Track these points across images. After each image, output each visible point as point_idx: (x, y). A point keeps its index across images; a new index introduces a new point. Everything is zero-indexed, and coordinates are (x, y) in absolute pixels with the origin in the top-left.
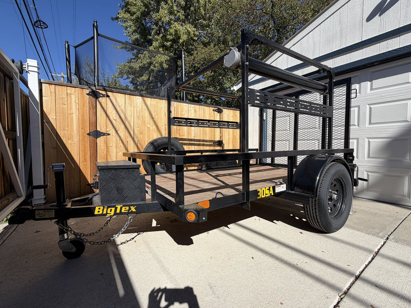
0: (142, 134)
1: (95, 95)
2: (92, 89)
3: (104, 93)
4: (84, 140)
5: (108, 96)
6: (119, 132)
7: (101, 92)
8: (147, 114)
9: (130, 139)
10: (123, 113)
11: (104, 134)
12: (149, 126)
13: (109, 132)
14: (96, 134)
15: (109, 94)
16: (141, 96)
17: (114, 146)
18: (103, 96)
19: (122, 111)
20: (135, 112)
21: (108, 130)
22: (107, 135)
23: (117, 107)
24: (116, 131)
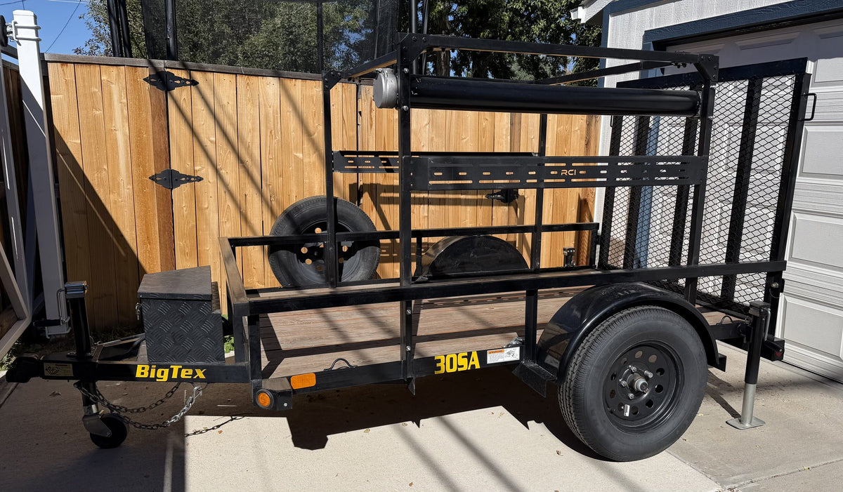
0: (281, 176)
1: (163, 82)
2: (155, 69)
3: (182, 74)
4: (144, 194)
5: (194, 83)
6: (223, 172)
7: (177, 73)
8: (293, 124)
9: (251, 191)
10: (232, 124)
11: (188, 179)
12: (300, 155)
13: (198, 174)
14: (170, 179)
15: (198, 76)
16: (277, 75)
17: (213, 207)
18: (183, 83)
19: (229, 118)
20: (262, 117)
21: (197, 168)
22: (194, 181)
23: (218, 111)
24: (217, 172)
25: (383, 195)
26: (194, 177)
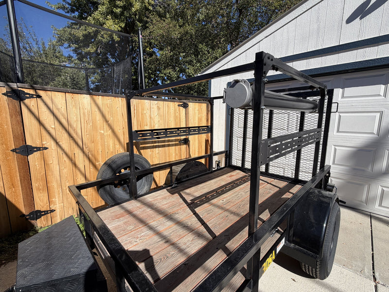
0: (93, 142)
1: (17, 96)
2: (11, 88)
3: (32, 92)
4: (8, 160)
5: (39, 96)
6: (60, 143)
7: (26, 91)
8: (98, 117)
9: (77, 151)
10: (64, 118)
11: (38, 149)
12: (102, 132)
13: (45, 146)
14: (25, 150)
15: (41, 93)
17: (55, 162)
18: (31, 96)
19: (63, 115)
20: (81, 114)
21: (44, 143)
22: (43, 150)
23: (55, 111)
24: (57, 143)
25: (141, 146)
26: (43, 148)
